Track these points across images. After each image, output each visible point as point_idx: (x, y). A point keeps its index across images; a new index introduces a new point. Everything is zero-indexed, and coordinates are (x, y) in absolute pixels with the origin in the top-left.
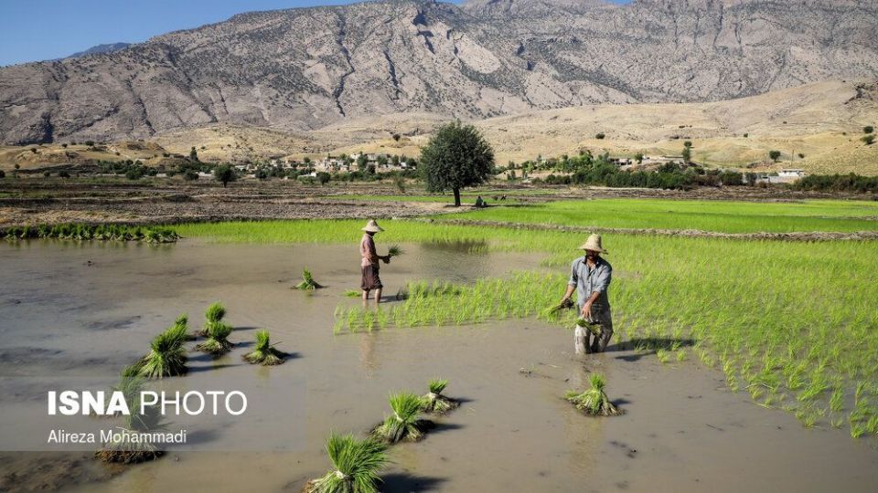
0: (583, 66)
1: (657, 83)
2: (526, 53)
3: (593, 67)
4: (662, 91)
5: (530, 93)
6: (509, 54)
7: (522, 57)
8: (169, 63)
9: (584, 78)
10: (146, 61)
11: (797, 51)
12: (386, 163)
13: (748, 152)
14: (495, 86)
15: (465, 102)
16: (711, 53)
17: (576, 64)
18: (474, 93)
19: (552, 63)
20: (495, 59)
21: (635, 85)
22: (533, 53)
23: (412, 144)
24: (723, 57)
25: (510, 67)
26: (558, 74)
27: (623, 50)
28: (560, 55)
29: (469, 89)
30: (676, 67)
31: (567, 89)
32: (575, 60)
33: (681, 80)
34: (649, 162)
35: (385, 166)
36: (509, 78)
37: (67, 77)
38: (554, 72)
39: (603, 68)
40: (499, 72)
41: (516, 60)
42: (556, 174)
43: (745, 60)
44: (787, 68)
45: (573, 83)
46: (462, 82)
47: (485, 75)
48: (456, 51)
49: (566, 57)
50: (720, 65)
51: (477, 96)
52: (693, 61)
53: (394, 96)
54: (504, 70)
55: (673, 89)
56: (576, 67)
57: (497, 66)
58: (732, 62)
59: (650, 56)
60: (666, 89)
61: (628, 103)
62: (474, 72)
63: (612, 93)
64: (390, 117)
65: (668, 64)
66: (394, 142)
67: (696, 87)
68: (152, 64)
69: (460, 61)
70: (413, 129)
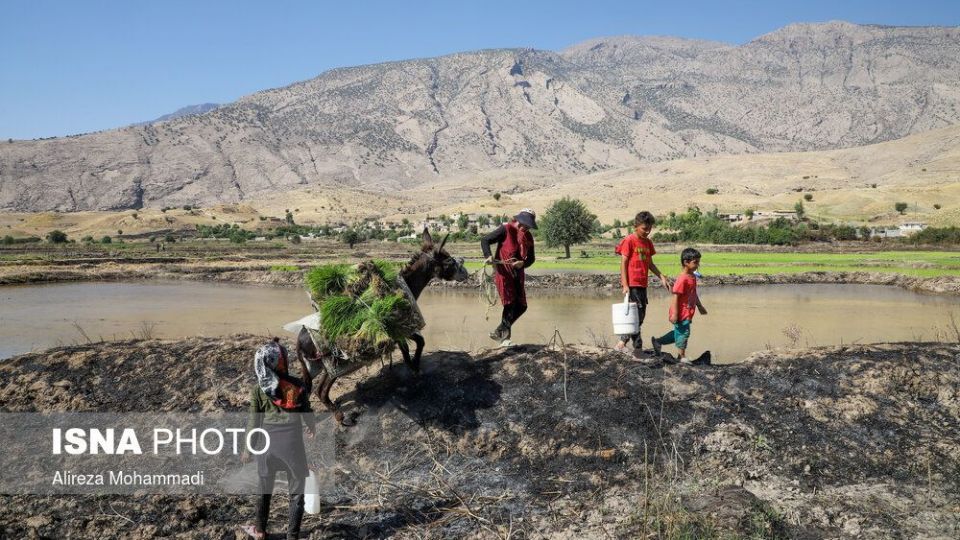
0: (696, 113)
1: (780, 129)
2: (633, 102)
3: (707, 114)
4: (785, 137)
5: (638, 144)
6: (614, 103)
7: (629, 106)
8: (258, 123)
9: (698, 126)
10: (235, 122)
11: (941, 89)
12: (488, 224)
13: (872, 205)
14: (601, 139)
15: (567, 155)
16: (841, 94)
17: (689, 111)
18: (577, 145)
19: (661, 112)
20: (600, 109)
21: (754, 132)
22: (641, 101)
23: (513, 203)
24: (855, 99)
25: (615, 116)
26: (668, 123)
27: (740, 95)
28: (670, 102)
29: (572, 141)
30: (801, 111)
31: (679, 139)
32: (687, 107)
33: (807, 126)
34: (761, 217)
35: (486, 226)
36: (615, 128)
37: (157, 140)
38: (664, 121)
39: (719, 114)
40: (603, 123)
41: (622, 109)
42: (663, 232)
43: (880, 100)
44: (930, 107)
45: (685, 132)
46: (563, 135)
47: (588, 126)
48: (556, 102)
49: (678, 105)
50: (851, 107)
51: (580, 149)
52: (821, 103)
53: (491, 152)
54: (609, 120)
55: (798, 136)
56: (688, 115)
57: (602, 116)
58: (865, 103)
59: (771, 100)
60: (790, 136)
61: (748, 152)
62: (576, 123)
63: (729, 141)
64: (488, 174)
65: (792, 107)
66: (494, 201)
67: (825, 132)
68: (241, 125)
69: (562, 111)
70: (512, 187)
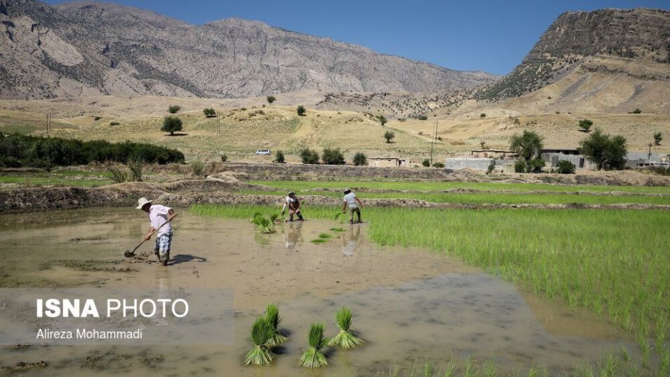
0: (160, 69)
1: (218, 87)
2: (111, 54)
3: (168, 70)
4: (221, 93)
5: (108, 85)
6: (95, 52)
7: (107, 56)
9: (159, 78)
11: (313, 72)
14: (76, 78)
15: (42, 88)
16: (258, 68)
17: (154, 66)
18: (52, 81)
19: (133, 64)
20: (80, 54)
21: (201, 87)
22: (117, 53)
24: (266, 72)
25: (92, 62)
26: (137, 73)
27: (193, 60)
28: (141, 58)
29: (49, 77)
30: (233, 76)
31: (141, 85)
32: (153, 63)
33: (236, 86)
36: (90, 72)
38: (134, 71)
39: (177, 71)
40: (81, 66)
41: (100, 58)
43: (281, 75)
44: (306, 83)
45: (148, 80)
46: (41, 70)
47: (67, 67)
48: (39, 43)
49: (146, 60)
50: (264, 77)
51: (55, 84)
52: (246, 73)
54: (86, 64)
55: (229, 92)
56: (153, 69)
57: (80, 60)
58: (272, 76)
59: (214, 66)
60: (225, 92)
62: (56, 63)
63: (180, 91)
65: (227, 73)
67: (247, 92)
69: (43, 52)
